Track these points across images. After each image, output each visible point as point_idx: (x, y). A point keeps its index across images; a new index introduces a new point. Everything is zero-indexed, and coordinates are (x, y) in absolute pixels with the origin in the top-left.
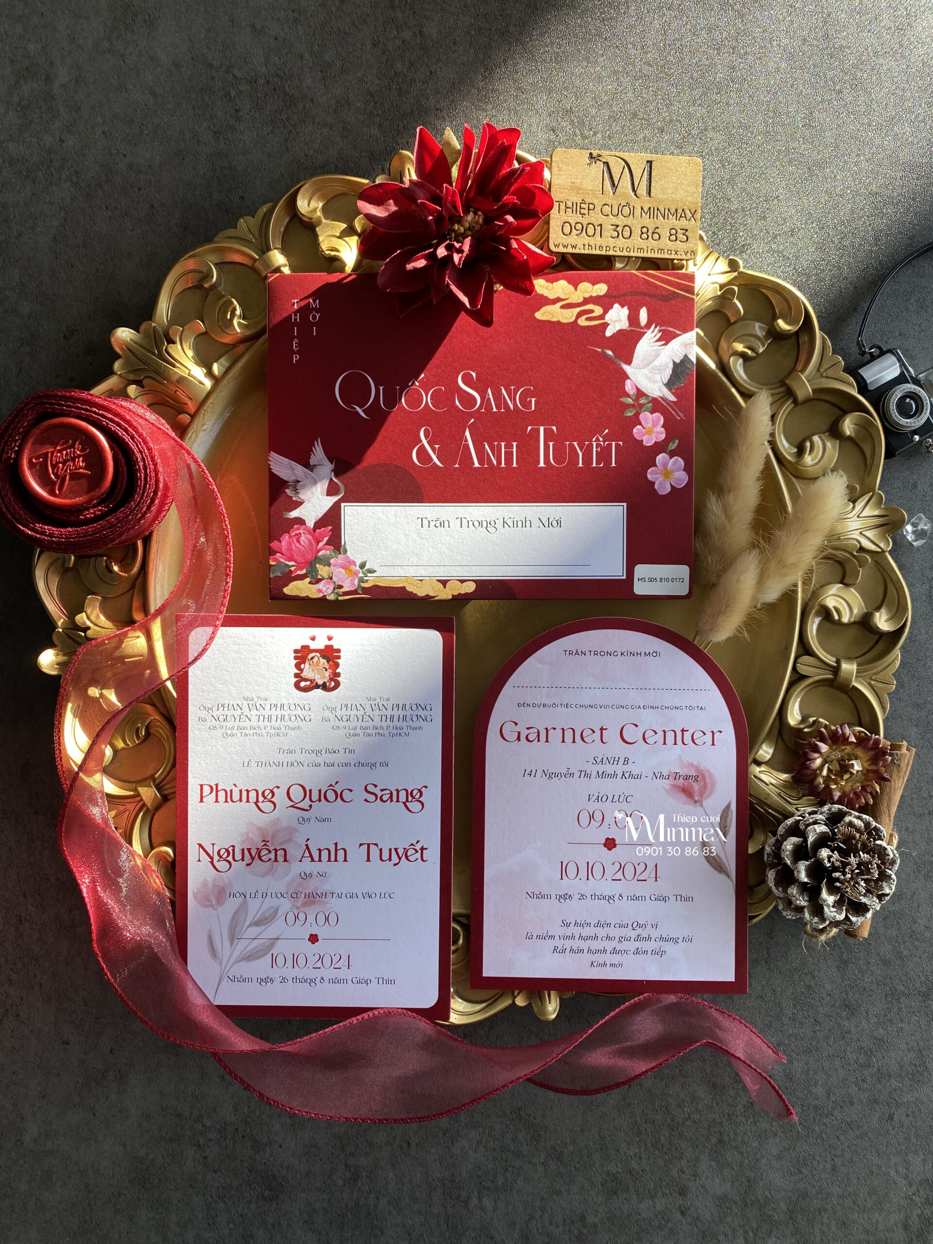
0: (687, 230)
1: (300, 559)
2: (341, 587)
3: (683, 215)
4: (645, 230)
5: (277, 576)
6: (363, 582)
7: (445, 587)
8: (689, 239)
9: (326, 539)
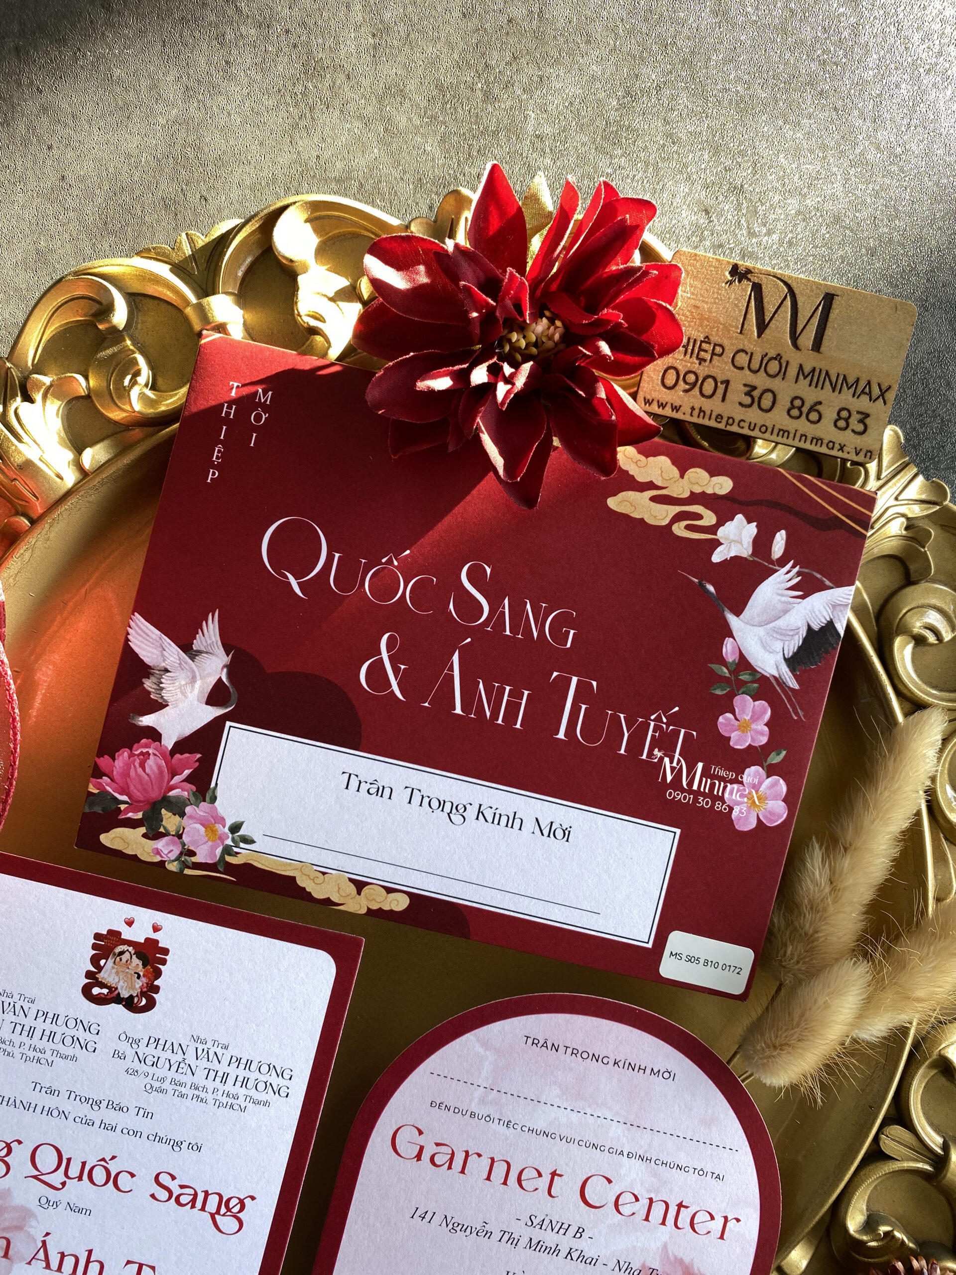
0: (867, 416)
1: (138, 794)
2: (193, 853)
3: (867, 390)
4: (798, 403)
5: (95, 813)
6: (230, 855)
7: (359, 893)
8: (869, 431)
9: (187, 772)
